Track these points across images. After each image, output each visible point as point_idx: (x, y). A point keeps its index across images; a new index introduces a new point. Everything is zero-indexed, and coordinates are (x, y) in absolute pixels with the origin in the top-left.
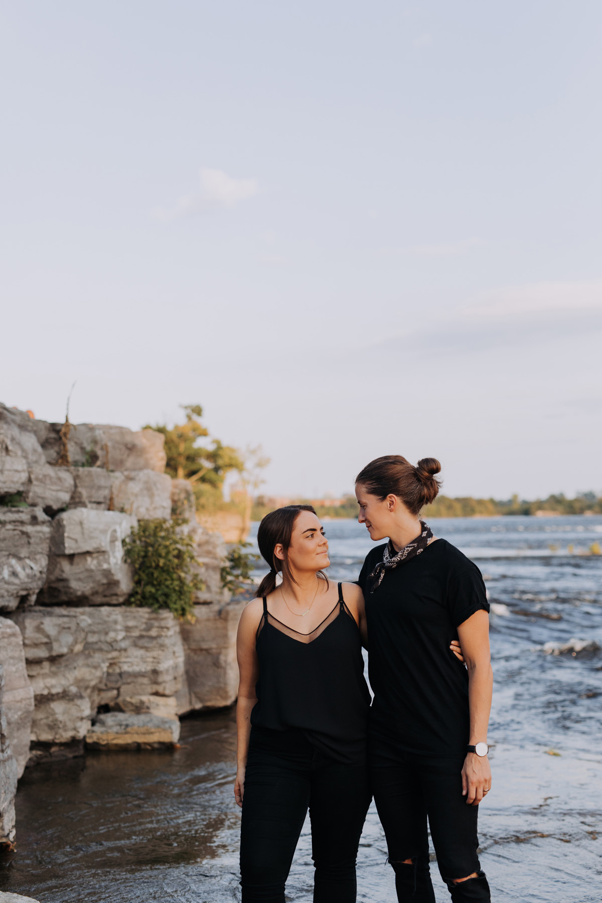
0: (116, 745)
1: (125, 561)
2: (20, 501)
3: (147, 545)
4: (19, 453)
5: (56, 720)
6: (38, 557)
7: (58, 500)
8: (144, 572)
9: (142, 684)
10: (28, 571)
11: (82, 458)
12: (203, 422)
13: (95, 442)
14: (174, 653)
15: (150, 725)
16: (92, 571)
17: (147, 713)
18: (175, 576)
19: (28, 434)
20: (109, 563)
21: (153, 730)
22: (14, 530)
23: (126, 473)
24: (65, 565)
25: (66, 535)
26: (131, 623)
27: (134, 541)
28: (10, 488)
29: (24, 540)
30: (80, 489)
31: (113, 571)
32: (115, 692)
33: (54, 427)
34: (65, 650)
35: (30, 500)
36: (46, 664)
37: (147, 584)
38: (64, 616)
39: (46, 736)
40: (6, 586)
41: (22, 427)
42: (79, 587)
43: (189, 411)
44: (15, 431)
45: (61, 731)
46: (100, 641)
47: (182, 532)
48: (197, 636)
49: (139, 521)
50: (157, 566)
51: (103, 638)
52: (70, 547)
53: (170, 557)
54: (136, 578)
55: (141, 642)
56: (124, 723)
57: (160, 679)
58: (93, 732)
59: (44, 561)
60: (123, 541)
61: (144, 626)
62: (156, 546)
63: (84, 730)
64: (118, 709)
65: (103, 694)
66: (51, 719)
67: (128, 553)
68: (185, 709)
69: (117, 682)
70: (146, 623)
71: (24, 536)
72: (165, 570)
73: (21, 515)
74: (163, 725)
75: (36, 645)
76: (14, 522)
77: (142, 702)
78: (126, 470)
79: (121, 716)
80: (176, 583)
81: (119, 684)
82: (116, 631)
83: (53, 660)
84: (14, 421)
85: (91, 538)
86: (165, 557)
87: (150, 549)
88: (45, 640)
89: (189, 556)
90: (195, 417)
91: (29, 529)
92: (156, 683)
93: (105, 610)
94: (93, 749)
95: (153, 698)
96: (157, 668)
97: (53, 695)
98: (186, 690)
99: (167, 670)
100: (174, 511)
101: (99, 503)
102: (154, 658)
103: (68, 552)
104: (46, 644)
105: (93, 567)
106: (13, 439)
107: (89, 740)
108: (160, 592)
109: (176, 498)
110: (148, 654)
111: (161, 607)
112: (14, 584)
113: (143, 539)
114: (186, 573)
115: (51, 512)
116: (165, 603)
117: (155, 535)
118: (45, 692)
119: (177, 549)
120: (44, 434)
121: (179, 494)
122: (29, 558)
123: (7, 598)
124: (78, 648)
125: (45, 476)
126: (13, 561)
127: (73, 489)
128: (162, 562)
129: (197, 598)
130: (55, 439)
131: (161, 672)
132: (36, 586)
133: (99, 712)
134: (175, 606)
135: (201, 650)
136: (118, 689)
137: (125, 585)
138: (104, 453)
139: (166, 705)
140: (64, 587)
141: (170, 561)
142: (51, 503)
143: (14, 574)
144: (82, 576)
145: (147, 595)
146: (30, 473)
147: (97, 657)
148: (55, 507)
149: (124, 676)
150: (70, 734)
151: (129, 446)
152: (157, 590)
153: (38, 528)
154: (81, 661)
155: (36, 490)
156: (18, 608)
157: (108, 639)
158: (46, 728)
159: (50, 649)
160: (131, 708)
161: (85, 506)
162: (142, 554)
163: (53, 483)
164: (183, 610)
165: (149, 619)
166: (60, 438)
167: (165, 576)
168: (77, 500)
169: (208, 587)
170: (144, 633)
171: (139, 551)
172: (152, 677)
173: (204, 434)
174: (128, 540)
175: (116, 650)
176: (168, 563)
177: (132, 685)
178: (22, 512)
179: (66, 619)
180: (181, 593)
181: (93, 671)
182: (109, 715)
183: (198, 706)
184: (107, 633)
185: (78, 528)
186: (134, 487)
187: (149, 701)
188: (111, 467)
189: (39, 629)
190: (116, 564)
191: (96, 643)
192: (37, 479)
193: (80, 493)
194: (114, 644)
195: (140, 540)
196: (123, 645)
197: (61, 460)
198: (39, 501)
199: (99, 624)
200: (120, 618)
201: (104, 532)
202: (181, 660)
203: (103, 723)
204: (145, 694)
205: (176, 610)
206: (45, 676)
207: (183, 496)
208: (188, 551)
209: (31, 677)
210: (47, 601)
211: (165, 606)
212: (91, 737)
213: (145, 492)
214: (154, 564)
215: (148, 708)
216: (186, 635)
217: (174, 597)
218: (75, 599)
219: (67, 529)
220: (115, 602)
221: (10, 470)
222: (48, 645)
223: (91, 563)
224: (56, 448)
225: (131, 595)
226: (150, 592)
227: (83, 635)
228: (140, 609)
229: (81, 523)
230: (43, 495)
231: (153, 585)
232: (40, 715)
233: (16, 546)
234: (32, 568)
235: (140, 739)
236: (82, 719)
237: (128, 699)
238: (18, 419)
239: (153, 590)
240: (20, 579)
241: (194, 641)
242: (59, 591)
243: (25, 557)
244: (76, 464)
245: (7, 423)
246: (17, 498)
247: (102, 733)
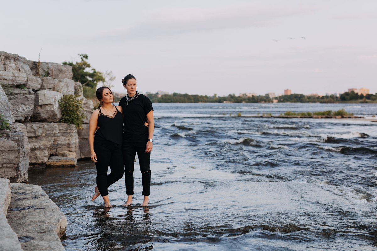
0: (56, 165)
1: (59, 108)
2: (24, 87)
3: (66, 103)
4: (24, 71)
5: (37, 156)
6: (31, 105)
7: (36, 87)
8: (65, 112)
9: (64, 148)
10: (28, 109)
11: (44, 74)
12: (88, 61)
13: (48, 68)
14: (75, 138)
15: (67, 159)
16: (48, 110)
17: (66, 156)
18: (75, 113)
19: (26, 65)
20: (54, 108)
21: (68, 161)
22: (23, 96)
23: (59, 79)
24: (39, 108)
25: (39, 98)
26: (61, 128)
27: (62, 102)
28: (21, 82)
29: (26, 99)
30: (44, 84)
31: (55, 111)
32: (56, 150)
33: (34, 63)
34: (40, 134)
35: (28, 87)
36: (34, 139)
37: (66, 116)
38: (39, 124)
39: (34, 161)
40: (21, 113)
41: (24, 63)
42: (43, 116)
43: (82, 57)
44: (22, 64)
45: (38, 160)
46: (51, 133)
47: (78, 99)
48: (83, 134)
49: (64, 95)
50: (70, 110)
51: (52, 132)
52: (41, 102)
53: (74, 107)
54: (63, 114)
55: (64, 134)
56: (59, 159)
57: (71, 146)
58: (49, 161)
59: (33, 106)
60: (58, 101)
61: (65, 129)
62: (69, 103)
63: (46, 160)
64: (57, 155)
65: (52, 151)
66: (35, 156)
67: (60, 105)
68: (79, 157)
69: (56, 147)
70: (66, 128)
71: (26, 98)
72: (72, 111)
73: (25, 91)
74: (71, 160)
75: (31, 132)
76: (23, 93)
77: (65, 153)
78: (59, 78)
79: (57, 157)
80: (76, 116)
81: (57, 148)
82: (56, 130)
83: (36, 137)
84: (21, 61)
85: (48, 100)
86: (72, 107)
87: (67, 104)
88: (34, 131)
89: (80, 107)
90: (84, 59)
91: (28, 96)
92: (69, 148)
93: (52, 124)
94: (49, 166)
95: (68, 152)
96: (70, 143)
97: (36, 148)
98: (79, 152)
99: (73, 144)
100: (75, 93)
101: (50, 89)
102: (68, 139)
103: (40, 104)
104: (34, 132)
105: (48, 109)
106: (21, 67)
107: (47, 164)
108: (70, 119)
109: (76, 88)
110: (66, 138)
111: (71, 123)
112: (23, 113)
113: (65, 101)
114: (79, 113)
115: (35, 91)
116: (72, 122)
117: (69, 100)
118: (34, 147)
119: (76, 104)
120: (31, 65)
121: (77, 87)
122: (28, 105)
123: (21, 117)
124: (44, 135)
125: (32, 79)
126: (23, 106)
127: (41, 84)
128: (71, 109)
129: (83, 121)
130: (35, 67)
131: (71, 144)
132: (30, 114)
133: (50, 156)
134: (75, 123)
135: (85, 139)
136: (57, 149)
137: (59, 116)
138: (52, 72)
139: (72, 155)
140: (39, 115)
141: (74, 108)
142: (34, 88)
143: (23, 110)
144: (45, 112)
145: (66, 119)
146: (28, 78)
147: (50, 138)
148: (36, 89)
149: (58, 145)
150: (42, 161)
151: (60, 70)
152: (70, 118)
153: (31, 96)
154: (44, 139)
155: (30, 83)
156: (24, 121)
157: (53, 133)
158: (34, 159)
159: (35, 134)
160: (61, 155)
161: (46, 90)
162: (65, 106)
163: (35, 82)
164: (78, 124)
165: (67, 127)
166: (37, 67)
167: (72, 113)
168: (43, 87)
169: (87, 118)
170: (65, 132)
171: (64, 105)
172: (68, 146)
173: (89, 66)
174: (60, 101)
175: (56, 136)
176: (73, 109)
177: (61, 148)
178: (26, 90)
179: (40, 125)
180: (77, 119)
181: (49, 142)
182: (54, 157)
183: (83, 157)
184: (53, 131)
185: (44, 96)
186: (62, 84)
187: (67, 153)
188: (54, 77)
189: (32, 127)
190: (56, 108)
191: (49, 134)
192: (30, 80)
193: (44, 85)
194: (55, 134)
195: (64, 101)
196: (58, 135)
197: (37, 74)
198: (31, 87)
199: (50, 128)
200: (57, 126)
201: (52, 98)
202: (78, 141)
203: (52, 159)
204: (65, 151)
205: (76, 124)
206: (33, 142)
207: (78, 88)
208: (80, 105)
209: (29, 142)
210: (33, 120)
211: (72, 123)
212: (48, 163)
213: (66, 86)
214: (68, 109)
215: (66, 155)
216: (79, 133)
217: (75, 120)
218: (42, 120)
219: (40, 97)
220: (55, 121)
221: (21, 77)
222: (35, 132)
223: (48, 108)
224: (35, 70)
225: (61, 119)
226: (67, 118)
227: (45, 131)
228: (64, 124)
229: (44, 95)
230: (32, 85)
231: (68, 116)
232: (32, 155)
233: (24, 101)
234: (29, 108)
235: (64, 164)
236: (45, 156)
237: (60, 152)
238: (23, 60)
239: (68, 118)
240: (25, 111)
241: (82, 136)
242: (37, 117)
243: (27, 105)
244: (42, 75)
245: (19, 61)
246: (23, 86)
247: (51, 161)
